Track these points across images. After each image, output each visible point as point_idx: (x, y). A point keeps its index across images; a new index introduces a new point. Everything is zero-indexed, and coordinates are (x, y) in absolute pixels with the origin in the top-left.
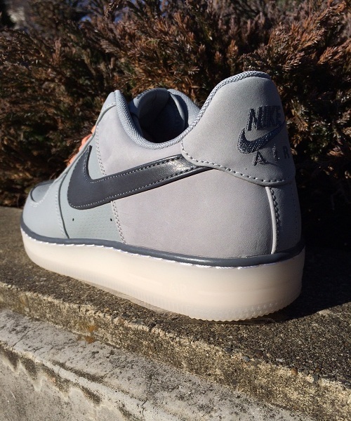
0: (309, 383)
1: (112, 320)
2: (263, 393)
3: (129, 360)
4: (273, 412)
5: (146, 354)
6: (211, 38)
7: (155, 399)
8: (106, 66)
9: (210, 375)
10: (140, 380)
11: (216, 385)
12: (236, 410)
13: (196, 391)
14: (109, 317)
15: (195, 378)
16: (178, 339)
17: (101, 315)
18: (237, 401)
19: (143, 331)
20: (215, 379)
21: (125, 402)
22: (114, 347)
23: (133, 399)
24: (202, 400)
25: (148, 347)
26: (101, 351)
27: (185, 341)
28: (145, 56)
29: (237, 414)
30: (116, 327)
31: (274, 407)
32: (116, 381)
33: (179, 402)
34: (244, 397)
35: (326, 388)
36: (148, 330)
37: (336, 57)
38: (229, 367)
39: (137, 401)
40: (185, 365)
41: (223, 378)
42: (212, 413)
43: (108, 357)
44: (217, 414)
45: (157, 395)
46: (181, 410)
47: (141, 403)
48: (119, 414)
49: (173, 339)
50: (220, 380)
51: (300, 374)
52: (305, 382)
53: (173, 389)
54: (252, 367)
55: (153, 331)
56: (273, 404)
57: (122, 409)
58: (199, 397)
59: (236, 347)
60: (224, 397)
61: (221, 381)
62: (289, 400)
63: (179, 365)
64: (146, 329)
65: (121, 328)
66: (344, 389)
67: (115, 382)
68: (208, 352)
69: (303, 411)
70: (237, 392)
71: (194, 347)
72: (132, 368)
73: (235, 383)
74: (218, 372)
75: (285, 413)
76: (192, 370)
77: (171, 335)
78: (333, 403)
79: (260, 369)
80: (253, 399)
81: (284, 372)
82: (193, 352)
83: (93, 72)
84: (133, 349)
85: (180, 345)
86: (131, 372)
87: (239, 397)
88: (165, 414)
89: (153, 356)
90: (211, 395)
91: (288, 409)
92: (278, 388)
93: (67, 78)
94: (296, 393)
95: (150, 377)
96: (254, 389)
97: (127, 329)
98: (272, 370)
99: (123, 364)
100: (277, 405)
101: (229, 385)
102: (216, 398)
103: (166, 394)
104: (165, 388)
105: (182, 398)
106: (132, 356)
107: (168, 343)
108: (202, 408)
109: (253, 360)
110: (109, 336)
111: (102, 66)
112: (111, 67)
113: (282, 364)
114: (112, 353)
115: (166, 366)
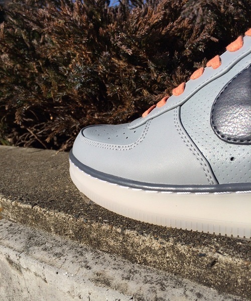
0: (119, 233)
1: (11, 203)
2: (95, 243)
3: (20, 229)
4: (100, 255)
5: (31, 225)
6: (100, 20)
7: (28, 251)
8: (38, 41)
9: (67, 235)
10: (22, 240)
11: (70, 241)
12: (77, 255)
13: (56, 245)
14: (9, 201)
15: (58, 238)
16: (47, 212)
17: (5, 200)
18: (80, 250)
19: (28, 208)
20: (70, 237)
21: (10, 254)
22: (13, 222)
23: (15, 252)
24: (58, 250)
25: (32, 219)
26: (4, 225)
27: (52, 213)
28: (56, 32)
29: (77, 257)
30: (13, 207)
31: (101, 252)
32: (8, 242)
33: (42, 252)
34: (85, 247)
35: (128, 235)
36: (31, 207)
37: (173, 29)
38: (76, 228)
39: (16, 253)
40: (53, 230)
41: (74, 236)
42: (62, 258)
43: (7, 228)
44: (64, 258)
45: (31, 248)
46: (42, 256)
47: (19, 253)
48: (7, 262)
49: (45, 212)
50: (72, 237)
51: (114, 227)
52: (116, 232)
53: (41, 245)
54: (88, 226)
55: (34, 208)
56: (101, 250)
57: (8, 259)
58: (56, 248)
59: (82, 214)
60: (72, 248)
61: (73, 239)
62: (110, 246)
63: (49, 230)
64: (30, 207)
65: (16, 208)
66: (137, 235)
67: (6, 242)
68: (64, 219)
69: (118, 253)
70: (82, 244)
71: (57, 216)
72: (20, 234)
73: (80, 238)
74: (71, 232)
75: (107, 256)
76: (57, 232)
77: (44, 210)
78: (132, 246)
79: (93, 227)
80: (90, 248)
81: (105, 227)
82: (56, 220)
83: (28, 45)
84: (24, 222)
85: (49, 216)
86: (19, 235)
87: (81, 247)
88: (32, 260)
89: (35, 226)
90: (64, 247)
91: (110, 253)
92: (103, 239)
93: (10, 49)
94: (112, 241)
95: (30, 239)
96: (91, 241)
97: (20, 208)
98: (99, 227)
99: (15, 232)
100: (103, 251)
101: (77, 240)
102: (67, 249)
103: (36, 248)
104: (37, 244)
105: (45, 249)
106: (23, 227)
107: (43, 215)
108: (56, 254)
109: (89, 221)
110: (10, 214)
111: (35, 42)
112: (41, 41)
113: (105, 222)
114: (11, 225)
115: (42, 231)
